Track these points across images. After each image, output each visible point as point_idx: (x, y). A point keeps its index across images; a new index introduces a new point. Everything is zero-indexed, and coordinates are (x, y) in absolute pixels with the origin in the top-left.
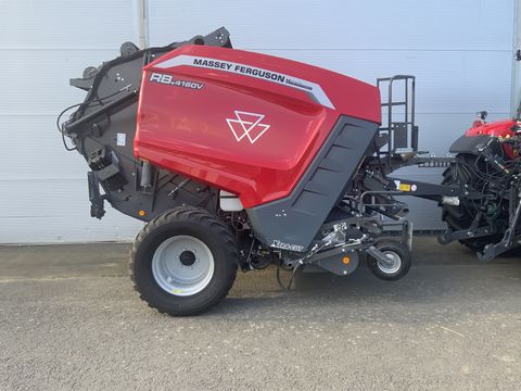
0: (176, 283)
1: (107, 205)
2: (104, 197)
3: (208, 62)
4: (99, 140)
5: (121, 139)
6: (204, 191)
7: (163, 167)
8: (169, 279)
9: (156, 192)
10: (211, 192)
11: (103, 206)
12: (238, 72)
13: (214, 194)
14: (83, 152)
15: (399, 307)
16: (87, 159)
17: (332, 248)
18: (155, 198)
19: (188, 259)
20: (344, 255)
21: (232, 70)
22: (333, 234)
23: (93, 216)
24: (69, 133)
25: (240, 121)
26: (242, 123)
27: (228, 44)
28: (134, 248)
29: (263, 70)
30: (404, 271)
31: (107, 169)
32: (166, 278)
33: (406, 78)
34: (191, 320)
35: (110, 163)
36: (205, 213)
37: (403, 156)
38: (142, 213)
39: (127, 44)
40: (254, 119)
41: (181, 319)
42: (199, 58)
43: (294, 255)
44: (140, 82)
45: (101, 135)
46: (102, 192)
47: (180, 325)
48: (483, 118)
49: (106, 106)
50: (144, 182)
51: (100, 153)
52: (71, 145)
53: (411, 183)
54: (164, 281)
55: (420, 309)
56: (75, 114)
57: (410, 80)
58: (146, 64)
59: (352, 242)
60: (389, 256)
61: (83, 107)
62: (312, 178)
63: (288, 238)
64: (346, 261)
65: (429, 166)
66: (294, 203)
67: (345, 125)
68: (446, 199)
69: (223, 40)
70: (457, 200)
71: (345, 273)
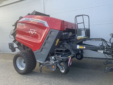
2: (16, 48)
3: (27, 19)
25: (31, 32)
29: (36, 19)
31: (16, 42)
50: (22, 45)
62: (44, 45)
63: (40, 60)
64: (53, 67)
65: (94, 41)
66: (41, 51)
67: (51, 31)
68: (98, 51)
69: (35, 13)
70: (102, 52)
71: (53, 70)
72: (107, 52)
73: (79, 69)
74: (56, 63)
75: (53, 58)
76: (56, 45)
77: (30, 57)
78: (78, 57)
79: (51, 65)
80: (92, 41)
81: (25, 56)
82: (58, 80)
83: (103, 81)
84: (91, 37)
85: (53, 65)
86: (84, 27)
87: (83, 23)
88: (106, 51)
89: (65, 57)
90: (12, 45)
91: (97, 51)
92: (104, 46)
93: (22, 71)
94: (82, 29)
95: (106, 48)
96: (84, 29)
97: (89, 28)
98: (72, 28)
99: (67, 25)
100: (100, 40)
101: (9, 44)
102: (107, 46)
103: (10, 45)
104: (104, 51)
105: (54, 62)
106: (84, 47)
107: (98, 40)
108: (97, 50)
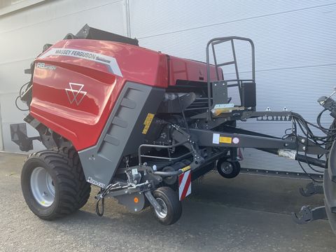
3: (61, 51)
12: (73, 55)
20: (135, 196)
25: (72, 90)
29: (85, 52)
33: (231, 39)
40: (79, 88)
42: (58, 49)
62: (109, 132)
63: (97, 177)
64: (136, 200)
65: (267, 120)
66: (100, 151)
67: (129, 89)
68: (281, 152)
69: (86, 33)
70: (293, 155)
71: (136, 210)
72: (308, 155)
73: (223, 206)
74: (142, 188)
75: (135, 172)
76: (145, 131)
77: (70, 169)
78: (223, 170)
79: (128, 194)
80: (262, 120)
81: (52, 166)
82: (148, 240)
83: (290, 248)
84: (258, 109)
85: (134, 194)
86: (238, 78)
87: (235, 62)
88: (303, 153)
89: (172, 171)
90: (21, 130)
91: (277, 154)
92: (299, 138)
93: (45, 211)
94: (229, 83)
95: (307, 144)
96: (236, 82)
97: (254, 80)
98: (201, 79)
99: (186, 71)
100: (288, 118)
101: (12, 127)
102: (308, 137)
103: (16, 130)
104: (299, 153)
105: (135, 186)
106: (236, 141)
107: (279, 117)
108: (277, 149)
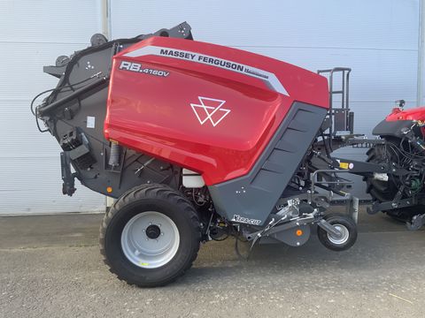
0: (143, 256)
1: (77, 182)
2: (75, 175)
3: (173, 52)
4: (70, 122)
5: (91, 122)
6: (167, 169)
7: (130, 148)
8: (137, 252)
9: (124, 170)
10: (173, 170)
11: (73, 184)
12: (201, 61)
13: (176, 173)
14: (55, 134)
15: (346, 275)
16: (59, 140)
17: (288, 221)
18: (122, 176)
19: (154, 232)
20: (298, 228)
21: (196, 59)
22: (286, 209)
23: (64, 193)
24: (42, 116)
25: (203, 106)
26: (205, 107)
27: (190, 37)
28: (104, 225)
29: (223, 61)
30: (352, 241)
31: (78, 149)
32: (134, 251)
33: (343, 70)
34: (158, 291)
35: (81, 144)
36: (170, 190)
37: (343, 138)
38: (109, 190)
39: (97, 35)
40: (216, 104)
41: (149, 291)
42: (165, 49)
43: (252, 229)
44: (110, 69)
45: (72, 118)
46: (73, 171)
47: (149, 297)
48: (401, 105)
49: (76, 92)
50: (112, 161)
51: (71, 134)
52: (44, 127)
53: (349, 162)
54: (131, 254)
55: (365, 276)
56: (48, 99)
57: (346, 72)
58: (115, 54)
59: (305, 216)
60: (338, 228)
61: (56, 92)
64: (299, 233)
67: (299, 111)
68: (376, 175)
69: (184, 33)
70: (386, 176)
71: (298, 244)
108: (372, 173)
